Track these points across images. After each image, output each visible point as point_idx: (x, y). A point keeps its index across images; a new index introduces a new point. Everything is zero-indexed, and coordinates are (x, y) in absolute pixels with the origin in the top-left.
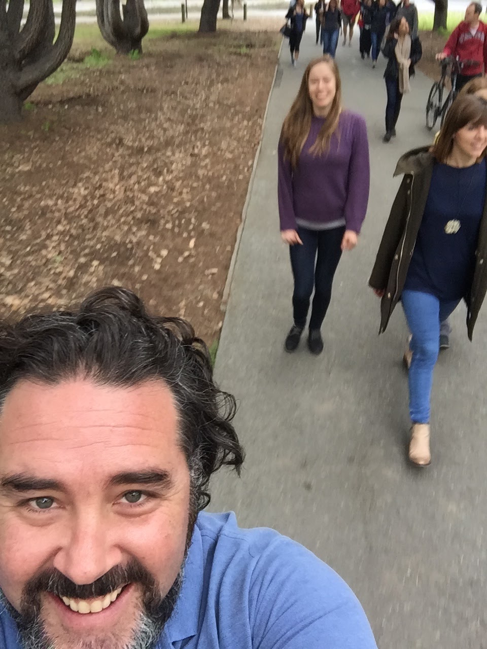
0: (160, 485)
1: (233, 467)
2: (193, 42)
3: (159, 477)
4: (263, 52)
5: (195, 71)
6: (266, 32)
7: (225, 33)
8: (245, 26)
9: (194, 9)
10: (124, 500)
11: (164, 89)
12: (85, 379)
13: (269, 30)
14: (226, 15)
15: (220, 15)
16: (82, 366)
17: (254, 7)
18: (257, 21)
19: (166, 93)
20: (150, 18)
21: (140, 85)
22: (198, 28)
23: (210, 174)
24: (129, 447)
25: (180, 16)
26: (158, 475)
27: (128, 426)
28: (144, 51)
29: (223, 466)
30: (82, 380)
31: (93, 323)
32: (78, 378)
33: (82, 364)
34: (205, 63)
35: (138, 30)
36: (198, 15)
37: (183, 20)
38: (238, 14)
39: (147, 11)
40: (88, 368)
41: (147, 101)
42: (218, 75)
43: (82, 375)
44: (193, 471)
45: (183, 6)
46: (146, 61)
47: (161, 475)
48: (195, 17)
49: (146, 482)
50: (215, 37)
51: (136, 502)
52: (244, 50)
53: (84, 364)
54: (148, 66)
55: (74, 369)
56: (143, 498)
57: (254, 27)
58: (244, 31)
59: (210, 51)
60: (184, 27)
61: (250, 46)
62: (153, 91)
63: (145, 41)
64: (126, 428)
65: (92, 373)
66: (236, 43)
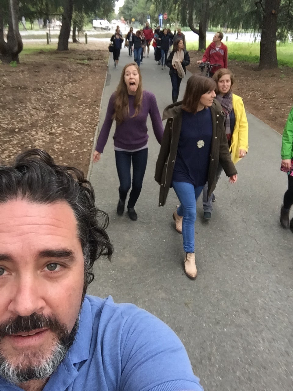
0: (68, 258)
1: (107, 256)
2: (53, 56)
3: (67, 254)
4: (98, 63)
5: (54, 75)
6: (99, 50)
7: (74, 51)
8: (86, 47)
9: (54, 36)
10: (46, 269)
11: (33, 87)
12: (22, 199)
13: (101, 49)
14: (75, 41)
15: (70, 40)
16: (20, 192)
17: (91, 36)
18: (94, 44)
19: (34, 89)
20: (24, 41)
21: (16, 84)
22: (57, 47)
23: (63, 148)
24: (50, 236)
25: (46, 40)
26: (67, 252)
27: (49, 225)
28: (20, 62)
29: (101, 256)
30: (21, 200)
31: (25, 167)
32: (18, 198)
33: (20, 191)
34: (60, 70)
35: (16, 49)
36: (57, 40)
37: (48, 43)
38: (82, 40)
39: (22, 37)
40: (24, 193)
41: (20, 95)
42: (69, 78)
43: (20, 197)
44: (85, 256)
45: (47, 34)
46: (22, 68)
47: (68, 253)
48: (55, 41)
49: (60, 256)
50: (68, 53)
51: (54, 270)
52: (86, 62)
53: (21, 191)
54: (23, 71)
55: (15, 194)
56: (58, 268)
57: (92, 48)
58: (86, 49)
59: (64, 62)
60: (48, 47)
61: (90, 59)
62: (25, 88)
63: (21, 56)
64: (48, 226)
65: (26, 196)
66: (81, 57)
